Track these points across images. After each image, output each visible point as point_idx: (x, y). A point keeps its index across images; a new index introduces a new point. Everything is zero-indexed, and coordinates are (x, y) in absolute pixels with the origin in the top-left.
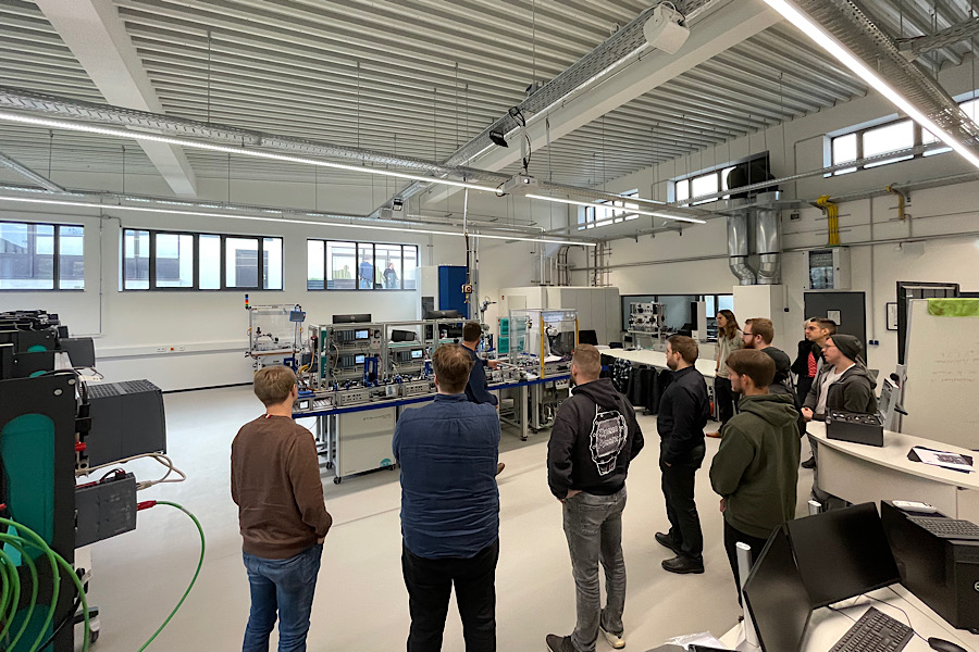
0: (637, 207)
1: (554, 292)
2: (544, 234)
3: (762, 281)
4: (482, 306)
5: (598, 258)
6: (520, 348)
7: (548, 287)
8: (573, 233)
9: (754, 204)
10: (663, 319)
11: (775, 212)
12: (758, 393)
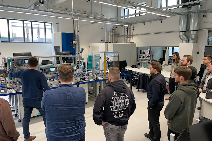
0: (145, 9)
1: (111, 45)
2: (107, 20)
3: (190, 42)
4: (80, 50)
5: (129, 31)
6: (96, 68)
7: (108, 43)
8: (119, 20)
9: (190, 10)
10: (152, 56)
11: (198, 14)
12: (185, 83)
